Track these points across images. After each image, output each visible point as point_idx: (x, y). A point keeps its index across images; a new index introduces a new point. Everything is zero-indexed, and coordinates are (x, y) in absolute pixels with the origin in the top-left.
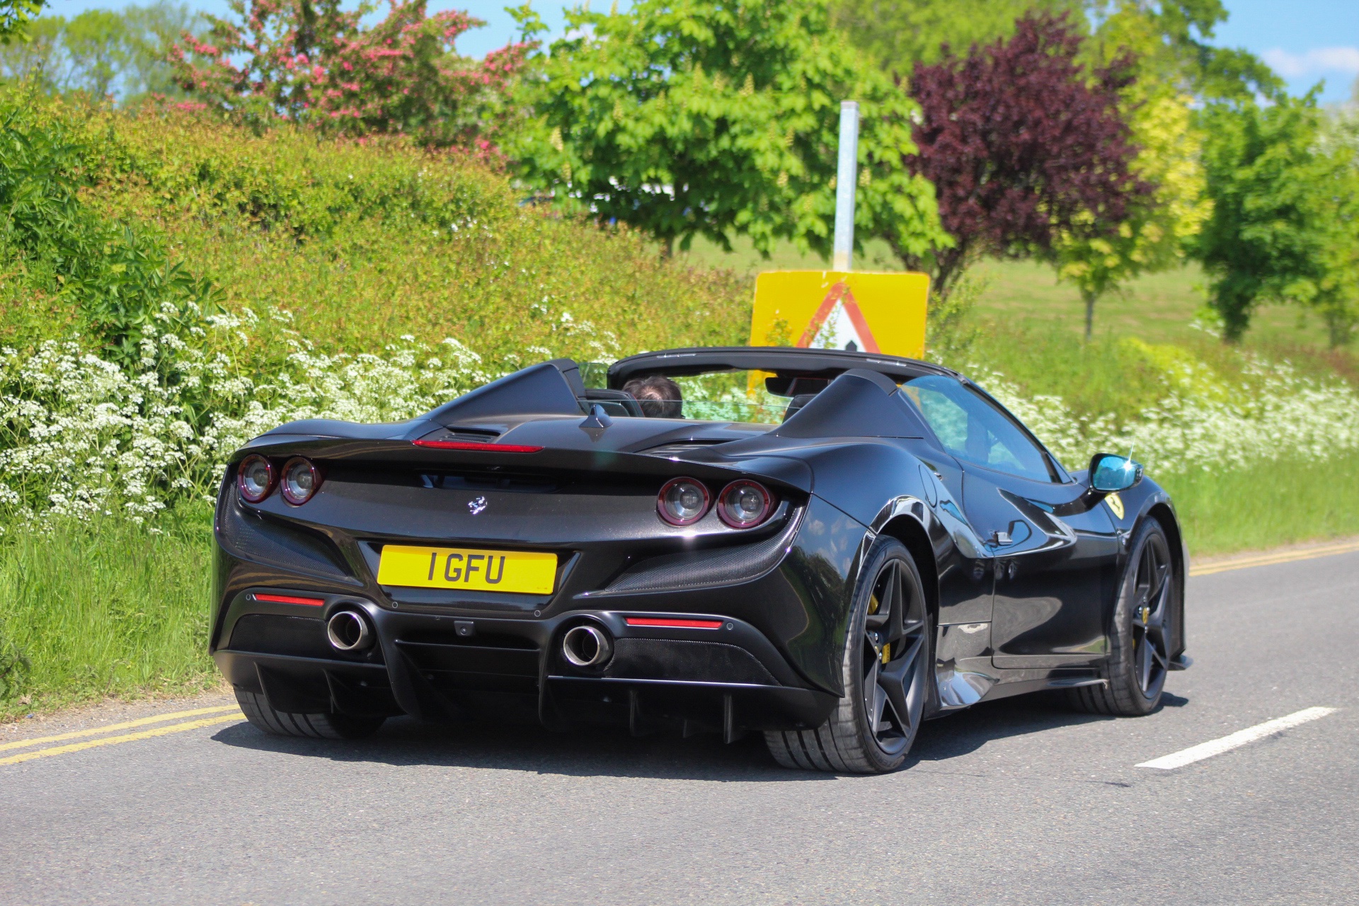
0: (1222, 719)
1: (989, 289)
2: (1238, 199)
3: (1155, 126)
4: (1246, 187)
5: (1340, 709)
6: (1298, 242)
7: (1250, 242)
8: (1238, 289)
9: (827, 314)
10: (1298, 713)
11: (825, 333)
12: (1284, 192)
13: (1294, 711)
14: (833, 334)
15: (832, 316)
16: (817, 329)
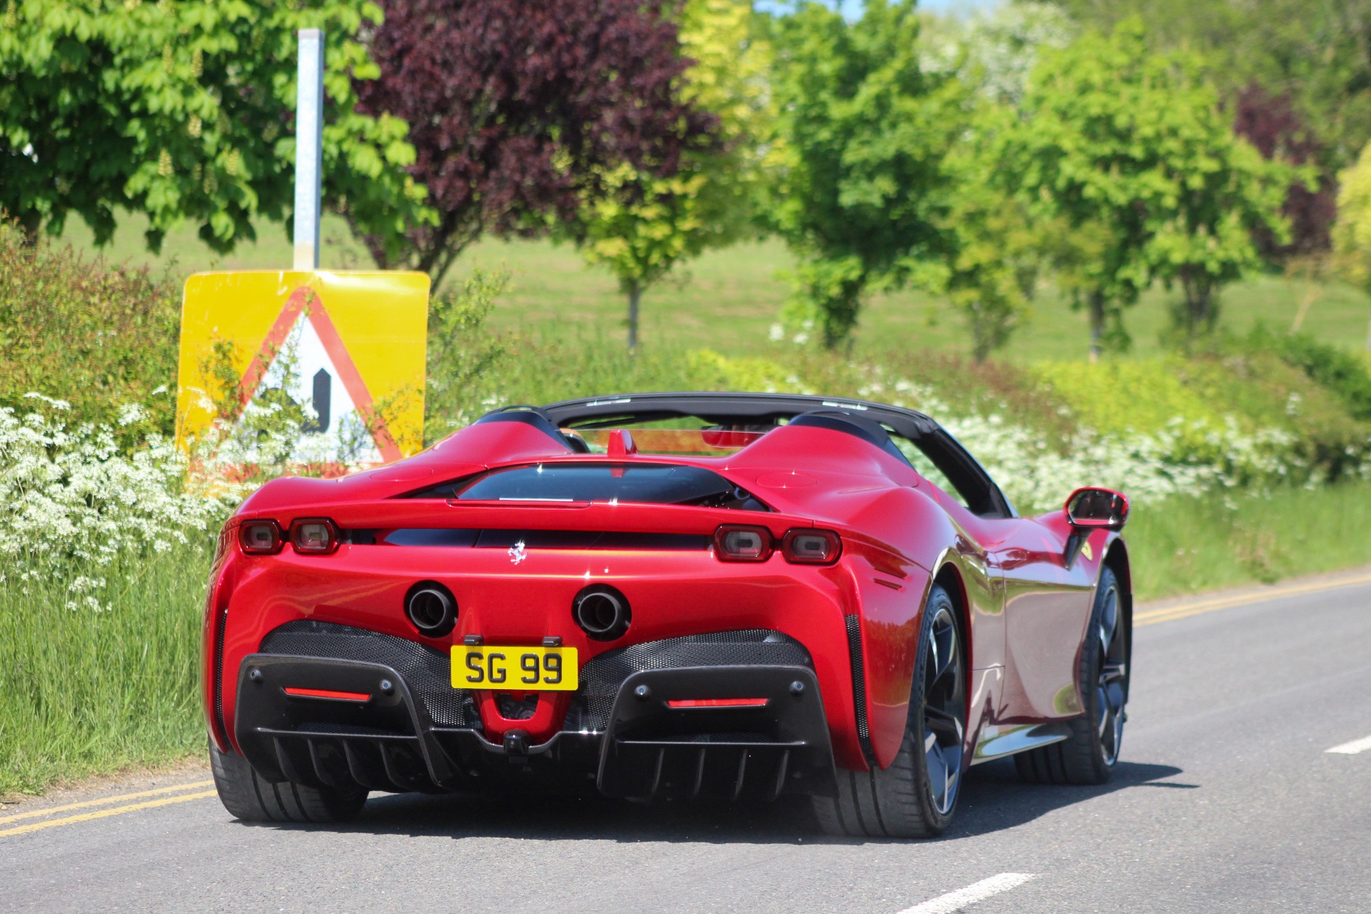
0: (879, 895)
1: (511, 286)
3: (710, 39)
4: (848, 130)
5: (1040, 876)
7: (854, 208)
9: (286, 332)
10: (982, 882)
11: (284, 359)
13: (978, 879)
14: (294, 360)
15: (293, 334)
16: (273, 353)
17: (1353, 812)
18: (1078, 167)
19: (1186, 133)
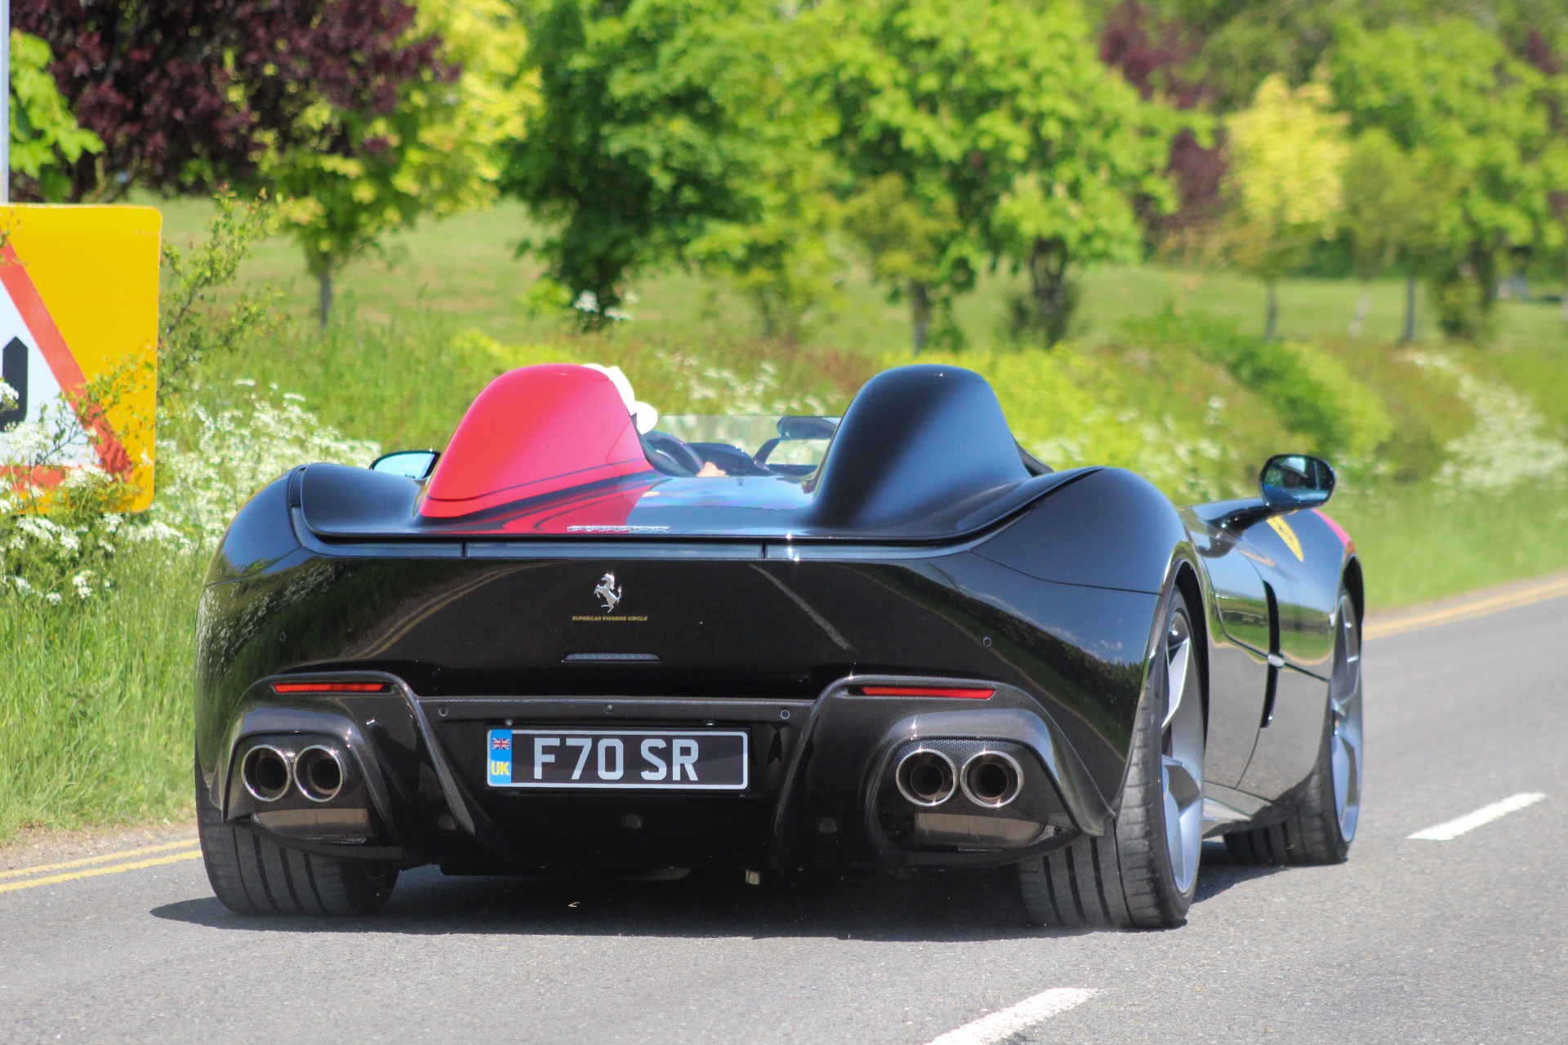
2: (596, 82)
4: (613, 57)
6: (713, 157)
7: (623, 158)
8: (598, 247)
12: (685, 62)
17: (1480, 911)
18: (893, 107)
19: (1038, 62)
